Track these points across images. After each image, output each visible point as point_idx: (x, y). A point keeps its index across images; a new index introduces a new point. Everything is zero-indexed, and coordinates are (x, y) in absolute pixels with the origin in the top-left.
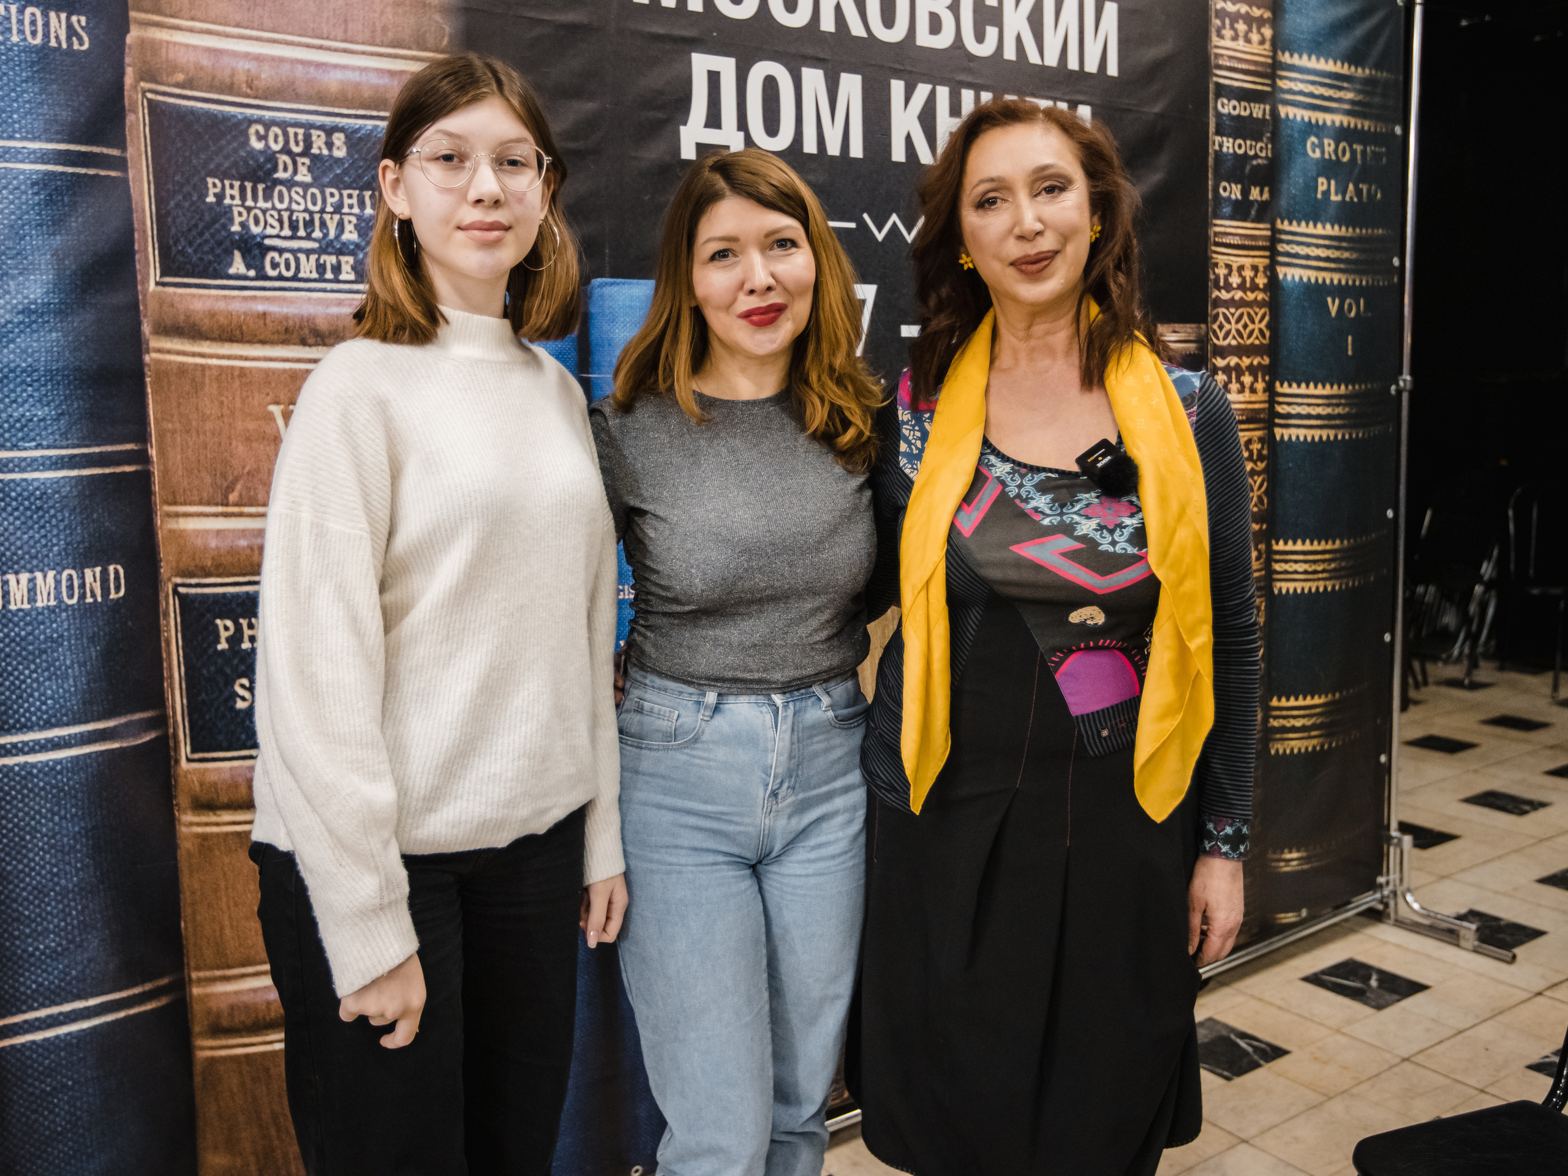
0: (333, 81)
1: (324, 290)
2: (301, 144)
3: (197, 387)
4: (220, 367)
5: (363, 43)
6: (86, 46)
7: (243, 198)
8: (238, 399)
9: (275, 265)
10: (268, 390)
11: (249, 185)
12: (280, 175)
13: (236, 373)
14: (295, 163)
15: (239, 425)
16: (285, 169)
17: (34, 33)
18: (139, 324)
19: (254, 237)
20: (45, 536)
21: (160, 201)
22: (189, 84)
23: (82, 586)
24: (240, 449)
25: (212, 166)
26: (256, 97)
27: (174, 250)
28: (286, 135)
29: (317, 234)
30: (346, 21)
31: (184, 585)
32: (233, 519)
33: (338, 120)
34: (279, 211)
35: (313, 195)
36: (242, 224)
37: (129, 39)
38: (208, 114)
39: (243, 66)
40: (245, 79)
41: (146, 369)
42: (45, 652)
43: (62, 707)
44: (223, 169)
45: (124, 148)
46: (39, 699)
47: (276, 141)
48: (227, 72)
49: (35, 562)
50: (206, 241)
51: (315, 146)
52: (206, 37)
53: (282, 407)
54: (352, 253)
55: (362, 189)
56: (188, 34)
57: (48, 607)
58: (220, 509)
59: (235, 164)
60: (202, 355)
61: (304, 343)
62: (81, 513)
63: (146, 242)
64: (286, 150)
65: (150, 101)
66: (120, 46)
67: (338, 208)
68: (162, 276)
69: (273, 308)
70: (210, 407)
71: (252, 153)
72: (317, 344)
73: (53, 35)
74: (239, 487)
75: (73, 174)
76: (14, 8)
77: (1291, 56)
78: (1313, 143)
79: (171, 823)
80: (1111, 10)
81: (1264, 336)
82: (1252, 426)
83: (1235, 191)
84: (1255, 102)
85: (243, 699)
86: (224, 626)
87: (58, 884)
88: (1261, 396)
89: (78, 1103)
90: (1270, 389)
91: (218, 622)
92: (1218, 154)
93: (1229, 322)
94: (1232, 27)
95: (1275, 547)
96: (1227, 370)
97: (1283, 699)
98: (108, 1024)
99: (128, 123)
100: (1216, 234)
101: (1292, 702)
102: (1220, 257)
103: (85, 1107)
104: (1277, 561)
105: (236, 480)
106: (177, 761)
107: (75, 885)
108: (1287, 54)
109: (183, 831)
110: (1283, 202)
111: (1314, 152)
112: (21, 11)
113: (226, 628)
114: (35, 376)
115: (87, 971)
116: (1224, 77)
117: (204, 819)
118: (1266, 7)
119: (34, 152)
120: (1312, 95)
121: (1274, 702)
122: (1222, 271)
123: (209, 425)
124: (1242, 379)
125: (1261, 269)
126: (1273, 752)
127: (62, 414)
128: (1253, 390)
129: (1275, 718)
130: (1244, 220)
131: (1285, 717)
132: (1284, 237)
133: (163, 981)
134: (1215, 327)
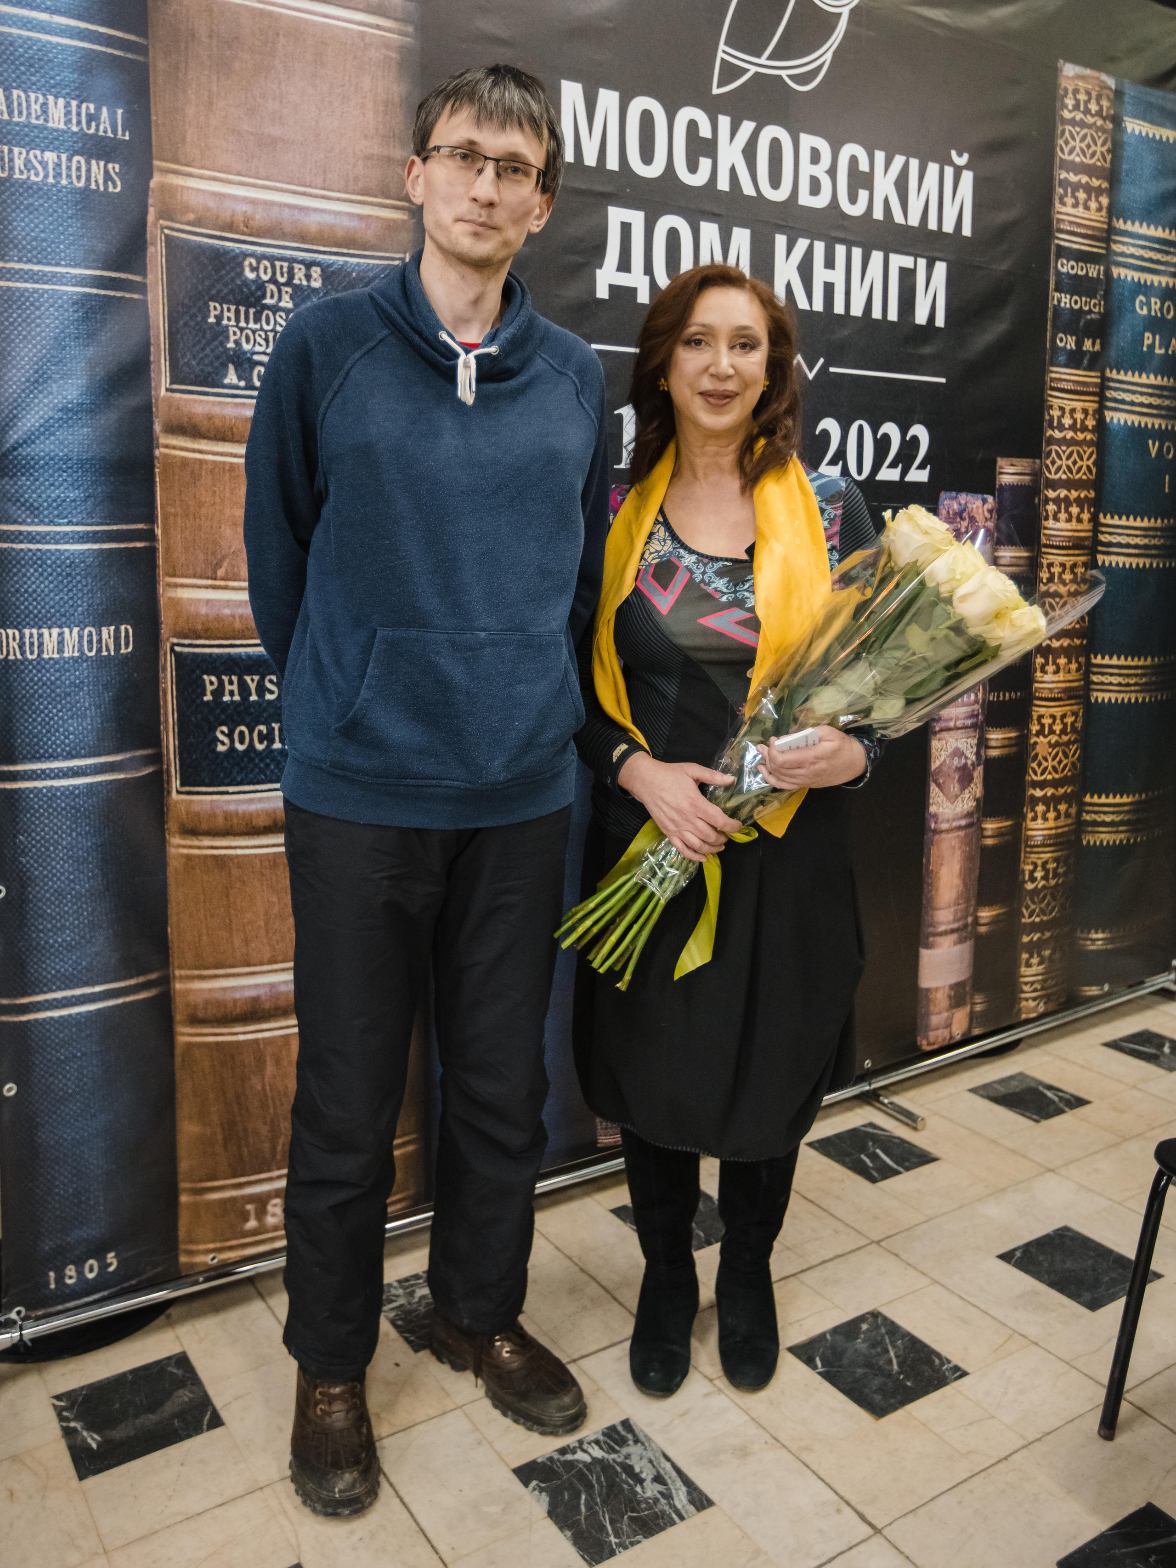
0: (312, 222)
2: (285, 275)
3: (196, 478)
4: (214, 462)
5: (339, 191)
6: (118, 189)
7: (238, 320)
8: (227, 489)
11: (242, 309)
12: (268, 301)
13: (227, 467)
14: (280, 291)
15: (228, 511)
16: (272, 297)
17: (79, 178)
18: (151, 423)
19: (245, 353)
20: (72, 598)
21: (172, 321)
22: (198, 223)
23: (100, 641)
24: (228, 532)
25: (214, 292)
26: (250, 235)
27: (181, 362)
28: (273, 267)
30: (325, 172)
31: (179, 645)
32: (220, 591)
33: (315, 255)
34: (266, 332)
36: (237, 342)
37: (152, 184)
38: (212, 248)
39: (241, 208)
40: (242, 219)
41: (156, 462)
42: (69, 695)
43: (81, 741)
44: (222, 295)
45: (144, 274)
46: (63, 734)
47: (265, 273)
48: (229, 213)
49: (64, 619)
50: (207, 356)
51: (296, 277)
52: (213, 183)
56: (198, 180)
57: (73, 658)
58: (210, 582)
59: (232, 291)
60: (200, 452)
62: (101, 580)
63: (160, 354)
65: (167, 236)
66: (145, 191)
68: (171, 383)
70: (206, 497)
71: (246, 283)
73: (93, 179)
74: (225, 564)
75: (105, 296)
76: (64, 157)
77: (1125, 222)
78: (1141, 301)
79: (163, 844)
80: (967, 177)
81: (1091, 472)
82: (1077, 552)
83: (1070, 343)
84: (1091, 263)
85: (223, 743)
86: (210, 681)
87: (73, 889)
88: (1086, 526)
89: (85, 1072)
90: (1094, 519)
91: (205, 677)
92: (1057, 308)
93: (1061, 459)
94: (1073, 196)
95: (1094, 661)
96: (1057, 501)
97: (1096, 797)
98: (109, 1008)
99: (149, 254)
100: (1052, 380)
101: (1103, 800)
102: (1055, 400)
103: (90, 1075)
104: (1095, 673)
105: (224, 558)
106: (169, 793)
107: (87, 891)
108: (1121, 221)
109: (172, 851)
110: (1113, 353)
111: (1142, 309)
112: (69, 159)
113: (212, 683)
114: (69, 464)
115: (95, 963)
116: (1064, 240)
117: (188, 842)
118: (1105, 178)
119: (75, 276)
120: (1142, 258)
121: (1088, 799)
122: (1056, 413)
123: (204, 511)
124: (1070, 509)
125: (1091, 412)
126: (1084, 843)
127: (89, 497)
128: (1079, 520)
129: (1088, 812)
130: (1077, 368)
131: (1096, 813)
132: (1112, 384)
133: (153, 976)
134: (1048, 462)
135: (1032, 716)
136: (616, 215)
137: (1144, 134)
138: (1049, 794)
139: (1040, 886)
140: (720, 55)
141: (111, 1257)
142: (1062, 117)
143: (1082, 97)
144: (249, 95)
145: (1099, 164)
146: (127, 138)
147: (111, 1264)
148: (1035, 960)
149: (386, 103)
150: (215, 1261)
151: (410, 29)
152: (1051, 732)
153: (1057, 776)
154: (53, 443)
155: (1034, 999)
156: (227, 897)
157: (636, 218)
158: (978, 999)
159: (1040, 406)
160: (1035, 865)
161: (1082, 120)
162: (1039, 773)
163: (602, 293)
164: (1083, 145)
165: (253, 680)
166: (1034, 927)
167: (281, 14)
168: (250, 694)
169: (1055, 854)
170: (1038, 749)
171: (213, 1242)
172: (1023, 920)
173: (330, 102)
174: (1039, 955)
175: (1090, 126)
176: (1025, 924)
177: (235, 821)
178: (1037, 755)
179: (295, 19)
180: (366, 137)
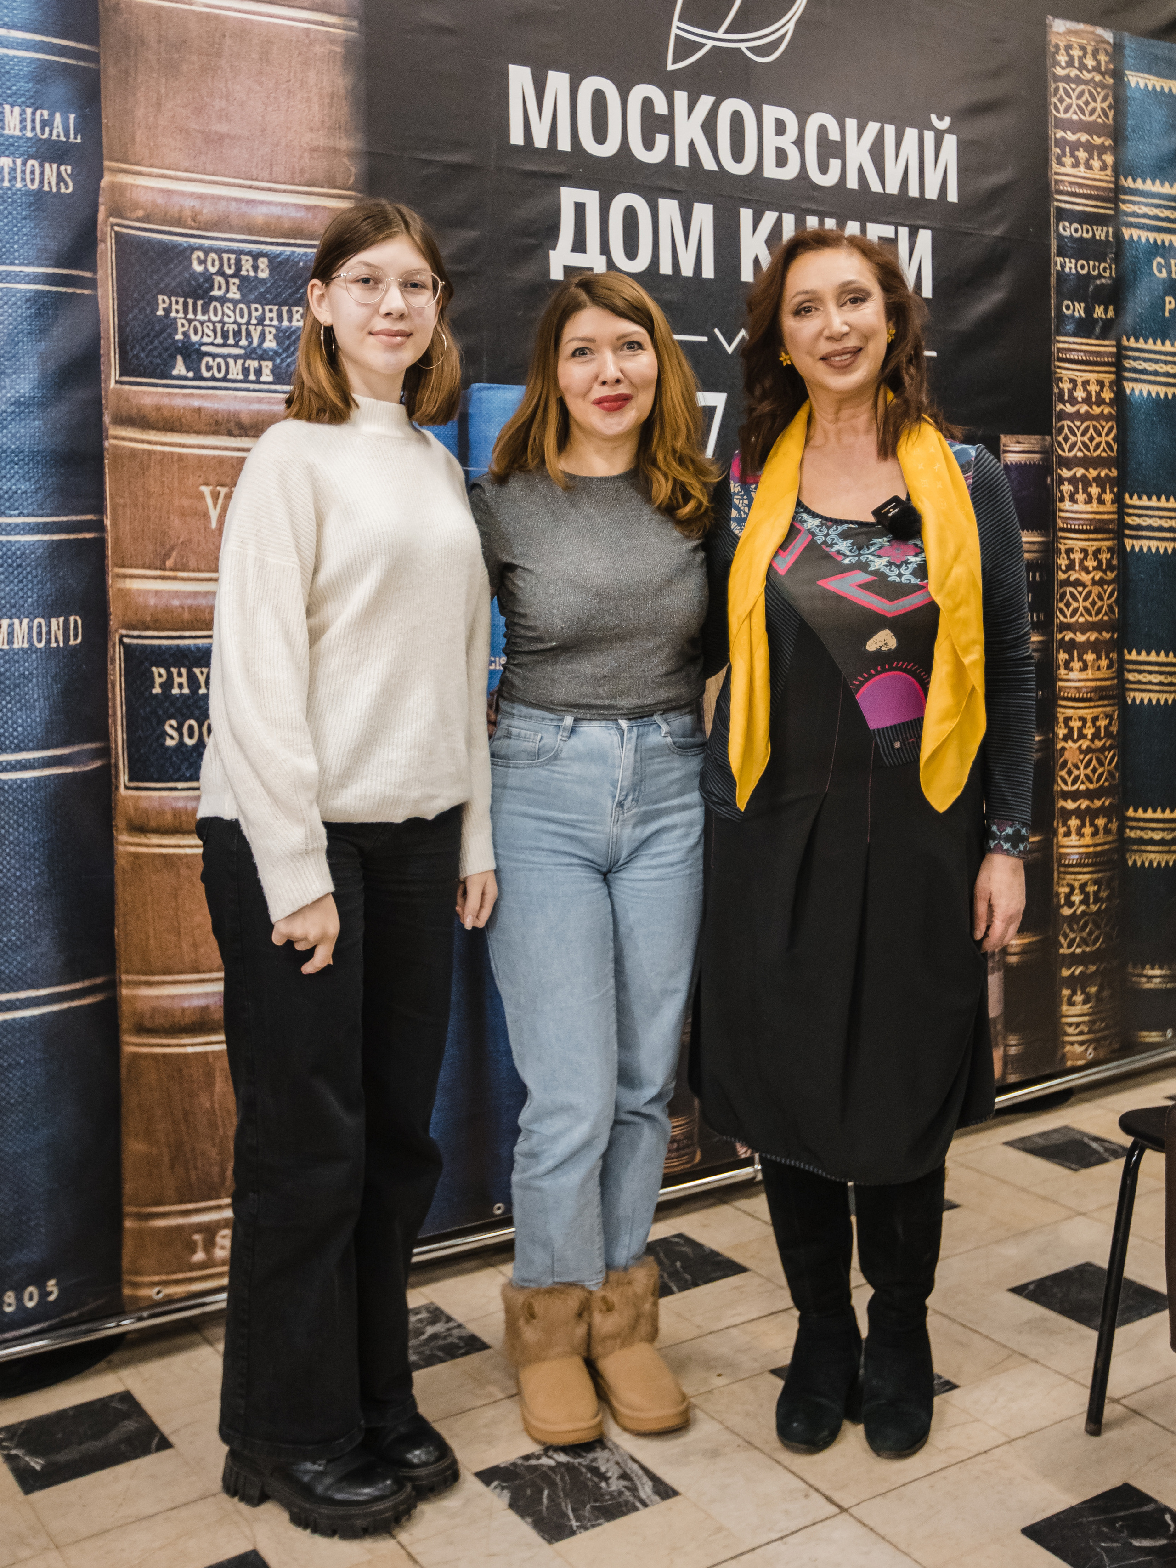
0: (259, 214)
1: (248, 390)
2: (233, 267)
3: (144, 469)
4: (163, 453)
5: (285, 183)
6: (70, 190)
7: (186, 312)
8: (176, 480)
9: (209, 368)
10: (199, 473)
11: (190, 301)
12: (216, 293)
13: (176, 458)
14: (227, 283)
15: (177, 502)
16: (220, 288)
17: (33, 180)
18: (101, 415)
19: (193, 344)
20: (22, 589)
21: (122, 314)
22: (146, 219)
23: (49, 632)
24: (176, 522)
25: (162, 285)
26: (198, 229)
27: (130, 355)
28: (221, 259)
29: (244, 342)
30: (271, 165)
31: (128, 636)
32: (169, 582)
33: (262, 247)
34: (214, 323)
35: (241, 310)
36: (185, 334)
37: (103, 183)
38: (160, 243)
39: (189, 203)
40: (189, 213)
41: (105, 453)
42: (18, 686)
43: (29, 734)
44: (170, 288)
45: (94, 270)
46: (12, 726)
47: (213, 265)
48: (177, 208)
49: (14, 611)
50: (156, 348)
51: (244, 268)
52: (162, 180)
53: (211, 488)
54: (271, 359)
55: (280, 305)
56: (147, 178)
57: (22, 649)
58: (158, 573)
59: (180, 284)
60: (149, 442)
61: (230, 434)
62: (50, 571)
63: (109, 347)
64: (221, 272)
65: (116, 233)
66: (96, 190)
67: (261, 321)
68: (121, 375)
69: (207, 404)
70: (154, 487)
71: (194, 274)
72: (240, 436)
73: (46, 182)
74: (174, 554)
75: (57, 292)
76: (19, 161)
77: (1134, 181)
78: (1159, 264)
79: (109, 842)
80: (950, 142)
81: (1112, 450)
82: (1100, 536)
83: (1079, 310)
84: (1097, 225)
85: (172, 738)
86: (159, 673)
87: (20, 886)
88: (1109, 507)
89: (28, 1081)
90: (1118, 500)
91: (154, 669)
92: (1060, 275)
93: (1075, 435)
94: (1072, 155)
95: (1128, 657)
96: (1073, 480)
97: (1140, 810)
98: (54, 1013)
99: (99, 251)
100: (1059, 350)
101: (1150, 814)
102: (1064, 372)
103: (34, 1085)
104: (1130, 671)
105: (172, 548)
106: (117, 788)
107: (33, 889)
108: (1130, 179)
109: (120, 848)
110: (1129, 320)
111: (1160, 272)
112: (24, 164)
113: (160, 675)
114: (21, 456)
115: (40, 965)
116: (1064, 202)
117: (136, 840)
118: (1108, 136)
119: (28, 275)
120: (1157, 218)
121: (1131, 813)
122: (1066, 386)
123: (152, 502)
124: (1089, 489)
125: (1107, 384)
126: (1130, 863)
127: (40, 488)
128: (1101, 501)
129: (1132, 828)
130: (1088, 336)
131: (1142, 829)
132: (1130, 353)
133: (99, 980)
134: (1060, 439)
135: (1057, 718)
136: (569, 196)
137: (1150, 88)
138: (1083, 807)
139: (1079, 912)
140: (674, 31)
141: (51, 1285)
142: (1054, 74)
143: (1076, 53)
144: (197, 95)
145: (1099, 120)
146: (79, 141)
147: (51, 1293)
148: (1079, 998)
149: (332, 96)
150: (161, 1295)
151: (355, 23)
152: (1082, 736)
153: (1091, 787)
154: (6, 436)
155: (1081, 1043)
156: (176, 898)
157: (591, 198)
158: (1013, 1040)
159: (1048, 378)
160: (1072, 888)
161: (1077, 76)
162: (1069, 783)
163: (557, 274)
164: (1081, 102)
165: (202, 673)
166: (1074, 960)
167: (227, 17)
168: (199, 687)
169: (1095, 876)
170: (1067, 755)
171: (158, 1274)
172: (1061, 951)
173: (275, 98)
174: (1083, 992)
175: (1086, 83)
176: (1064, 955)
177: (184, 818)
178: (1065, 763)
179: (241, 20)
180: (311, 130)
